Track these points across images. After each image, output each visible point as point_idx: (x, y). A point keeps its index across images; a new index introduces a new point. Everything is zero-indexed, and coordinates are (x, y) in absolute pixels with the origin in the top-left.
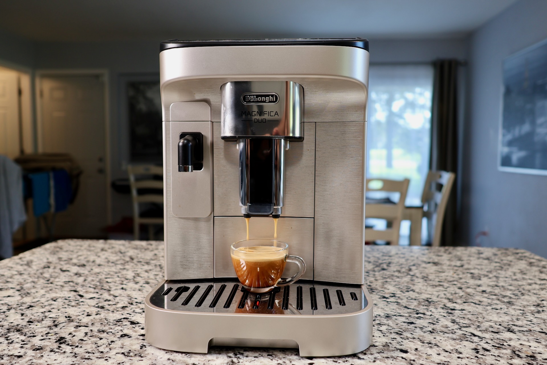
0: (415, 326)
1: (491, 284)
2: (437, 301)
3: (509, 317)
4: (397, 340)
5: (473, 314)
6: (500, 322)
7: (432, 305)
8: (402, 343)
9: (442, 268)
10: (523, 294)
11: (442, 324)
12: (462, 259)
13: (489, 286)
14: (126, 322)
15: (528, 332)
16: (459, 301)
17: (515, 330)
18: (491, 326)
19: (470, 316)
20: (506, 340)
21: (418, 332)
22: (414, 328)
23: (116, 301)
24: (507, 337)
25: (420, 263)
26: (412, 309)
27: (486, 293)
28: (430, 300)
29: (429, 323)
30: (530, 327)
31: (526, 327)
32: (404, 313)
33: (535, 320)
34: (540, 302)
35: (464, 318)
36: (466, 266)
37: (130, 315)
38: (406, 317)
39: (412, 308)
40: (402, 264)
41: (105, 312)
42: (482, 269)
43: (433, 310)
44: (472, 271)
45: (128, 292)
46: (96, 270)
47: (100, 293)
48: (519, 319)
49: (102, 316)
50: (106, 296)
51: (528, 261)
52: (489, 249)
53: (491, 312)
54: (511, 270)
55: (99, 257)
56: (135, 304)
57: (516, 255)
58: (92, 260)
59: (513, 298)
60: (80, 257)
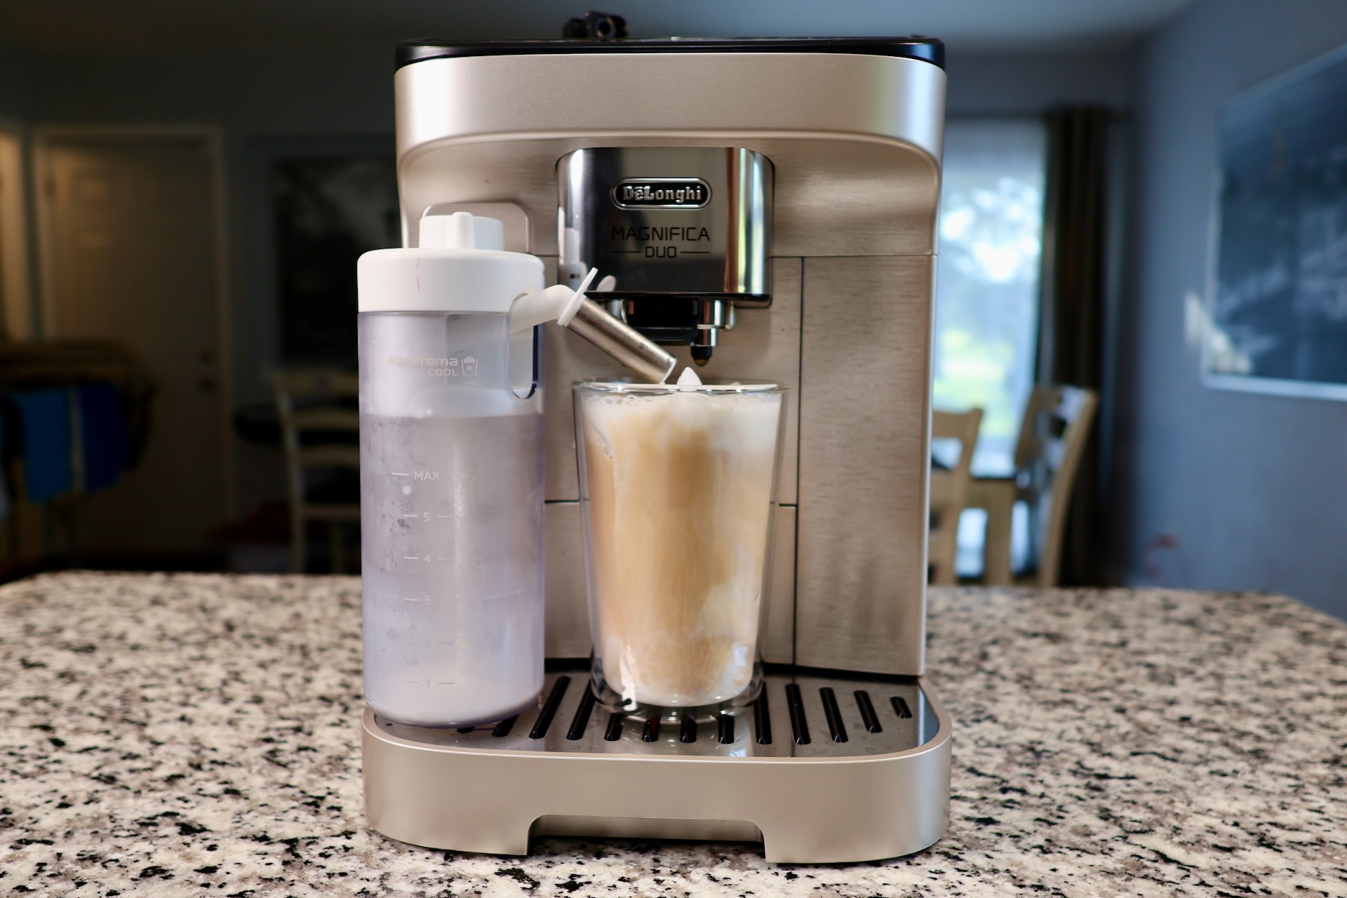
0: (998, 831)
1: (1203, 696)
2: (1057, 750)
3: (1261, 798)
4: (946, 876)
5: (1158, 792)
6: (1234, 815)
7: (1045, 763)
8: (960, 889)
9: (1070, 652)
10: (1291, 728)
11: (1074, 824)
12: (1123, 623)
13: (1198, 702)
14: (168, 825)
15: (1317, 847)
16: (1119, 750)
17: (1278, 842)
18: (1210, 829)
19: (1149, 798)
20: (1256, 873)
21: (1005, 850)
22: (994, 837)
23: (156, 758)
24: (1259, 864)
25: (1010, 635)
26: (991, 776)
27: (1192, 725)
28: (1039, 748)
29: (1038, 819)
30: (1318, 832)
31: (1308, 831)
32: (967, 789)
33: (1331, 809)
34: (1339, 752)
35: (1134, 803)
36: (1134, 645)
38: (972, 800)
39: (990, 772)
40: (961, 640)
41: (112, 795)
42: (1176, 653)
43: (1049, 778)
44: (1151, 659)
45: (196, 730)
46: (123, 662)
47: (115, 733)
48: (1286, 806)
49: (103, 808)
50: (130, 742)
51: (1298, 629)
52: (1193, 595)
53: (1209, 782)
54: (1252, 655)
55: (140, 621)
56: (209, 766)
57: (1264, 611)
58: (116, 632)
59: (1265, 740)
60: (86, 625)
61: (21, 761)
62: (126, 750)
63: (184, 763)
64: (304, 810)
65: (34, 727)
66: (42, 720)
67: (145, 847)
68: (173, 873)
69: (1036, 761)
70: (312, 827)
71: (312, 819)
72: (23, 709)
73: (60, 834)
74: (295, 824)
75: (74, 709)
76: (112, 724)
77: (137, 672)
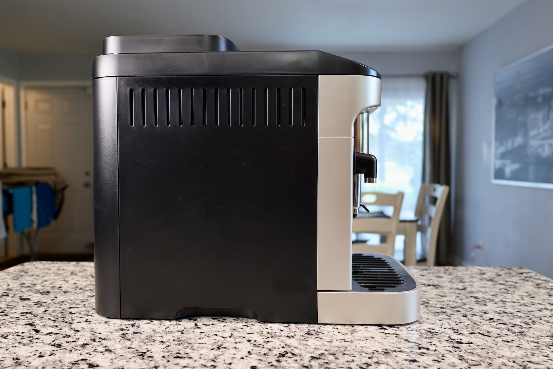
0: (419, 365)
1: (498, 310)
2: (440, 332)
3: (523, 351)
5: (482, 349)
6: (513, 358)
7: (436, 337)
9: (443, 292)
10: (534, 323)
11: (449, 362)
12: (464, 280)
13: (496, 312)
14: (84, 364)
16: (465, 332)
18: (503, 364)
19: (479, 351)
23: (77, 337)
26: (414, 343)
27: (494, 322)
28: (433, 331)
29: (434, 360)
31: (543, 365)
32: (405, 348)
35: (472, 353)
36: (469, 289)
37: (90, 355)
38: (407, 352)
39: (413, 341)
41: (60, 352)
43: (438, 344)
44: (476, 295)
45: (92, 326)
46: (61, 298)
47: (59, 327)
48: (534, 354)
49: (56, 357)
50: (66, 330)
51: (535, 282)
52: (491, 269)
53: (502, 345)
54: (517, 293)
55: (67, 282)
56: (98, 340)
57: (520, 275)
58: (58, 286)
59: (524, 328)
60: (45, 283)
61: (22, 338)
62: (65, 333)
63: (88, 339)
64: (138, 358)
65: (27, 324)
66: (30, 322)
69: (432, 336)
70: (142, 364)
71: (141, 361)
72: (22, 317)
74: (135, 363)
75: (43, 317)
76: (58, 323)
77: (67, 302)
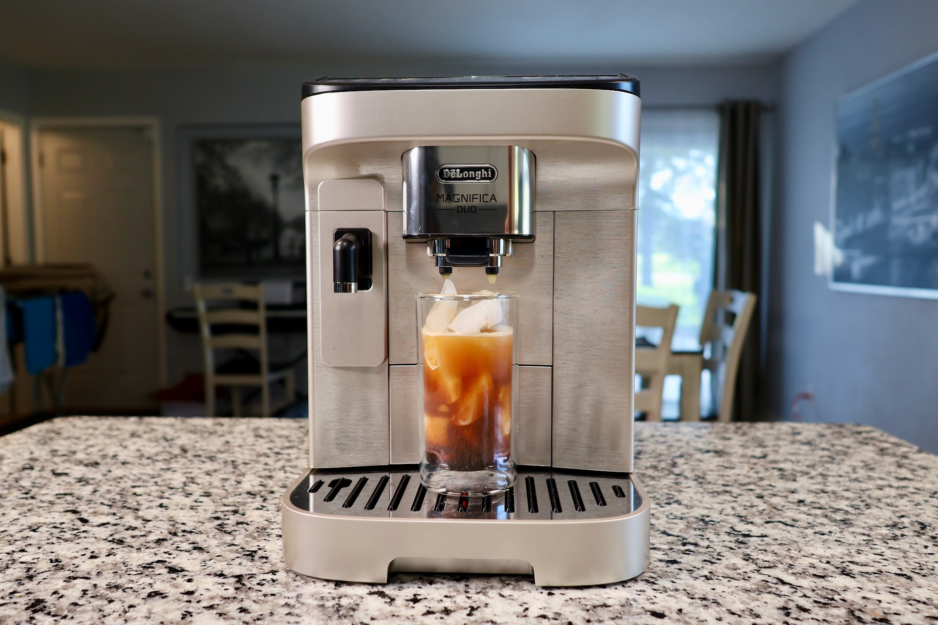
0: (680, 568)
1: (814, 487)
2: (718, 520)
3: (844, 547)
4: (647, 593)
5: (781, 544)
6: (828, 557)
7: (711, 528)
8: (655, 600)
9: (729, 461)
10: (868, 506)
11: (727, 563)
12: (765, 444)
13: (810, 491)
14: (161, 568)
15: (877, 575)
16: (758, 520)
17: (853, 572)
18: (812, 565)
19: (775, 548)
20: (839, 590)
21: (683, 578)
22: (677, 571)
24: (840, 585)
25: (691, 452)
26: (676, 536)
27: (805, 505)
28: (707, 519)
29: (705, 561)
30: (879, 566)
31: (873, 566)
32: (661, 543)
33: (888, 553)
34: (897, 520)
35: (765, 551)
36: (771, 457)
38: (664, 550)
39: (675, 534)
40: (660, 455)
41: (124, 551)
42: (798, 462)
43: (713, 537)
44: (781, 466)
45: (171, 513)
46: (118, 472)
47: (119, 515)
48: (861, 552)
49: (118, 558)
50: (130, 519)
51: (878, 446)
52: (812, 426)
53: (813, 538)
54: (848, 462)
55: (125, 447)
56: (182, 534)
57: (856, 436)
58: (111, 454)
59: (851, 514)
60: (91, 450)
61: (62, 531)
62: (128, 524)
63: (165, 532)
64: (244, 559)
65: (67, 511)
66: (72, 507)
67: (148, 580)
68: (167, 595)
69: (705, 527)
70: (251, 568)
71: (250, 564)
72: (58, 501)
73: (94, 573)
74: (240, 566)
75: (91, 501)
76: (116, 509)
77: (128, 478)
